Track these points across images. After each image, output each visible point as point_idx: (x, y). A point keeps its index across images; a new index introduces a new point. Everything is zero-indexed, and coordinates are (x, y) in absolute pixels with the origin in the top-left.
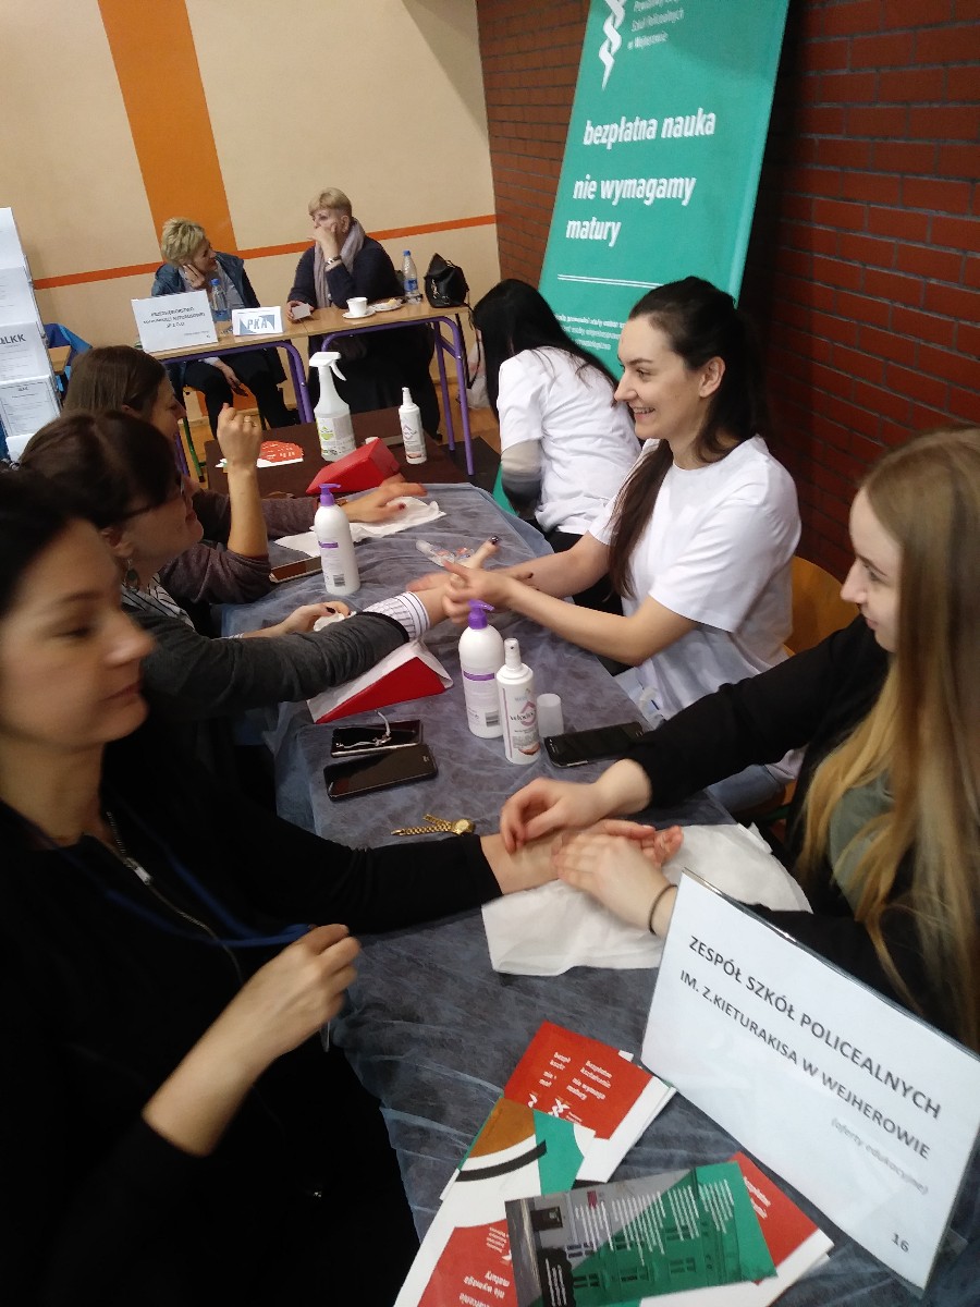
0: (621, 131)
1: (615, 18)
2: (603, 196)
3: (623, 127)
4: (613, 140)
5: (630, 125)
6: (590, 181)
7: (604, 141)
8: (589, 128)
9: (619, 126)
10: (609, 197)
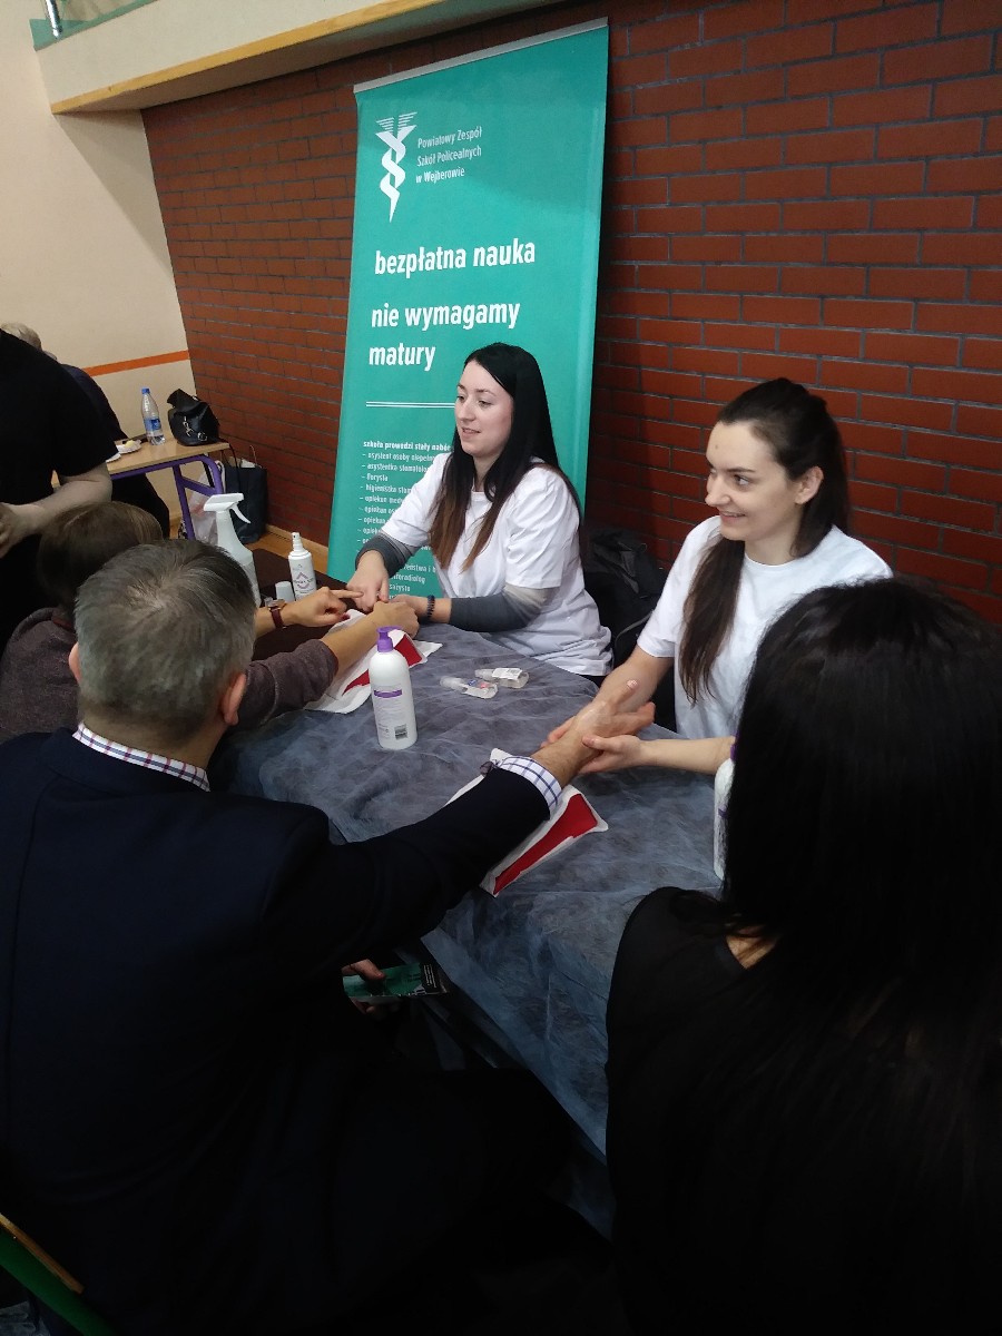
0: (421, 261)
1: (394, 153)
2: (409, 323)
3: (422, 257)
4: (413, 269)
5: (431, 254)
6: (389, 310)
7: (400, 270)
8: (379, 258)
9: (418, 257)
10: (416, 323)
